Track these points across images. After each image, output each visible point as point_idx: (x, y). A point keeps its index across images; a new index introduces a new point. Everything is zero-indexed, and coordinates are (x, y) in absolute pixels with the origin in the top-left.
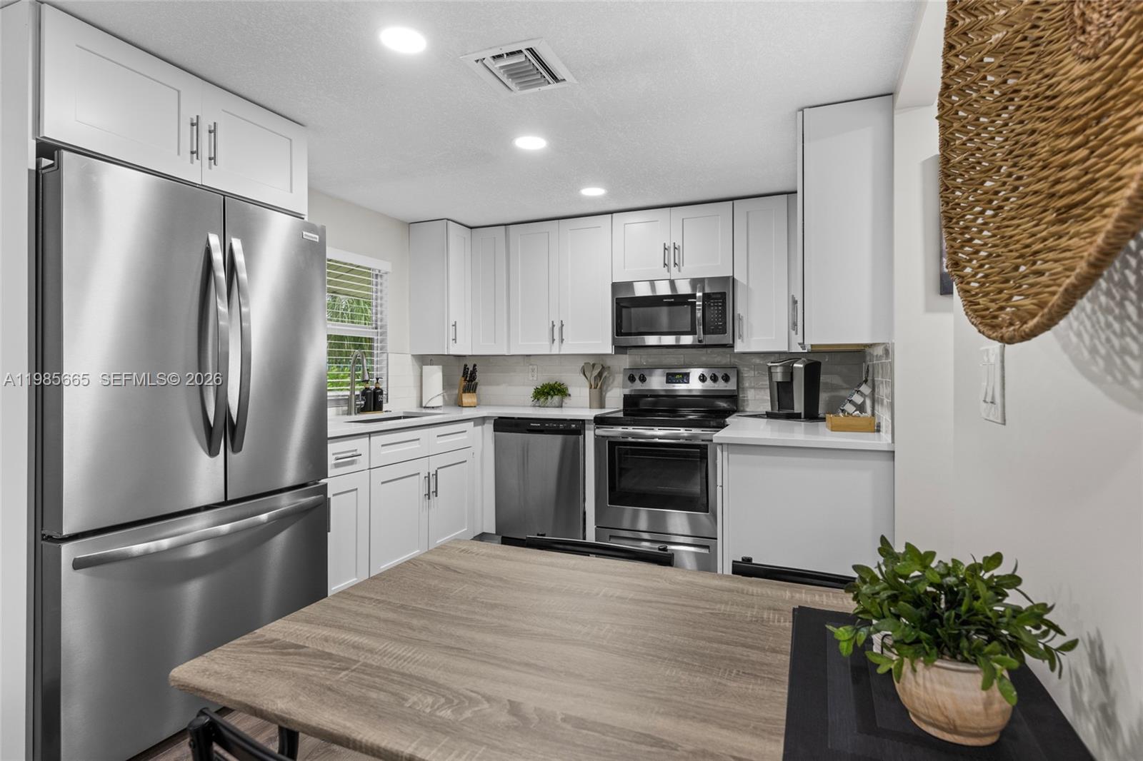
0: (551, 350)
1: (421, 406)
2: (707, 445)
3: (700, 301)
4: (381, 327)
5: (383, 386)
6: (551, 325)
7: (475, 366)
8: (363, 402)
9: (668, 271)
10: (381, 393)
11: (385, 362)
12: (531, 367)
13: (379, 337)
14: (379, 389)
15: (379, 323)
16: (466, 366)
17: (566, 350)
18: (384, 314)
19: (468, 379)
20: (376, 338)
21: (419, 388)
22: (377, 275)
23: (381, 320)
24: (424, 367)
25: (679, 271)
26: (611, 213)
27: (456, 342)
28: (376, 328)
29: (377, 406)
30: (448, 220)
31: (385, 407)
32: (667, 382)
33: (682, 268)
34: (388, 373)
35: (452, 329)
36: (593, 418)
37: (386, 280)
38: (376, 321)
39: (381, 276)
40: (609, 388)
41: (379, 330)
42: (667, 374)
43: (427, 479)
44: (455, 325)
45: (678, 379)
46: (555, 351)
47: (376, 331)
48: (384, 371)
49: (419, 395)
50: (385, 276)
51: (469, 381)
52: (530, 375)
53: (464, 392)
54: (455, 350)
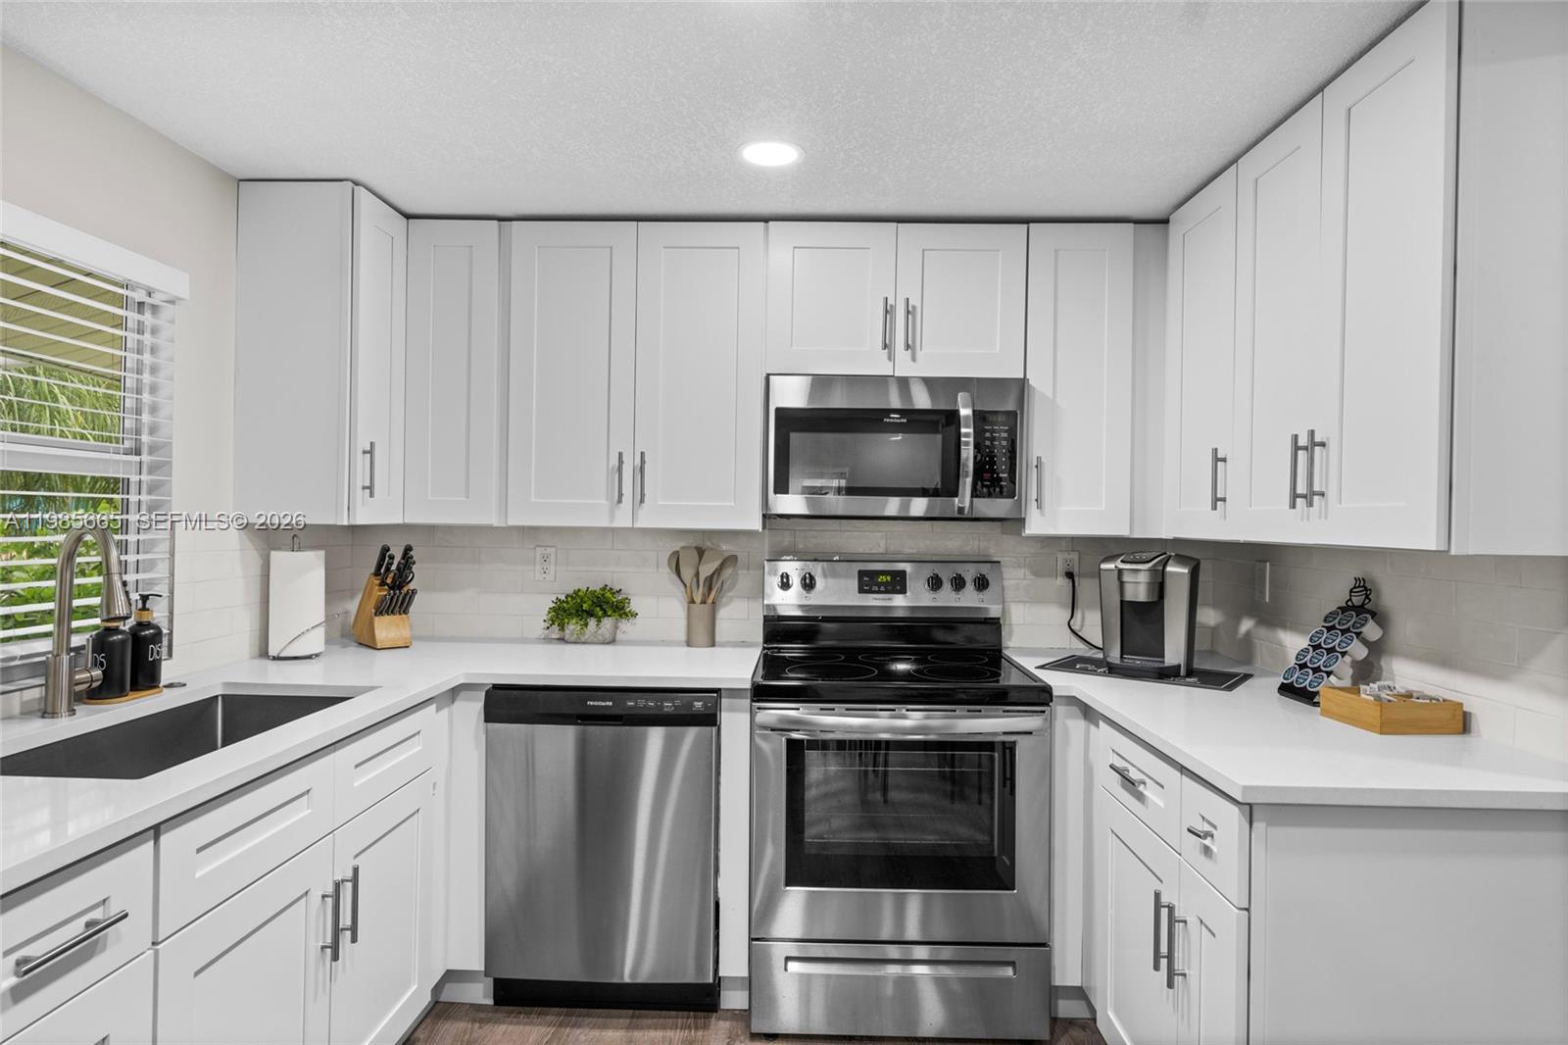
0: (612, 521)
1: (264, 653)
2: (1014, 743)
3: (967, 427)
4: (152, 450)
5: (158, 614)
6: (615, 461)
7: (408, 549)
8: (97, 673)
9: (889, 359)
10: (157, 636)
11: (165, 547)
12: (539, 551)
13: (145, 477)
14: (148, 625)
15: (145, 438)
16: (385, 549)
17: (645, 521)
18: (163, 413)
19: (389, 581)
20: (134, 478)
21: (256, 609)
22: (141, 304)
23: (153, 431)
24: (273, 554)
25: (914, 359)
26: (766, 220)
27: (372, 495)
28: (138, 452)
29: (145, 676)
30: (356, 183)
31: (168, 672)
32: (861, 591)
33: (919, 353)
34: (172, 574)
35: (362, 463)
36: (748, 685)
37: (172, 322)
38: (138, 432)
39: (155, 308)
40: (724, 600)
41: (145, 457)
42: (860, 572)
43: (329, 901)
44: (371, 452)
45: (882, 584)
46: (623, 520)
47: (137, 458)
48: (161, 571)
49: (256, 626)
50: (168, 311)
51: (391, 588)
52: (538, 568)
53: (379, 612)
54: (366, 514)
